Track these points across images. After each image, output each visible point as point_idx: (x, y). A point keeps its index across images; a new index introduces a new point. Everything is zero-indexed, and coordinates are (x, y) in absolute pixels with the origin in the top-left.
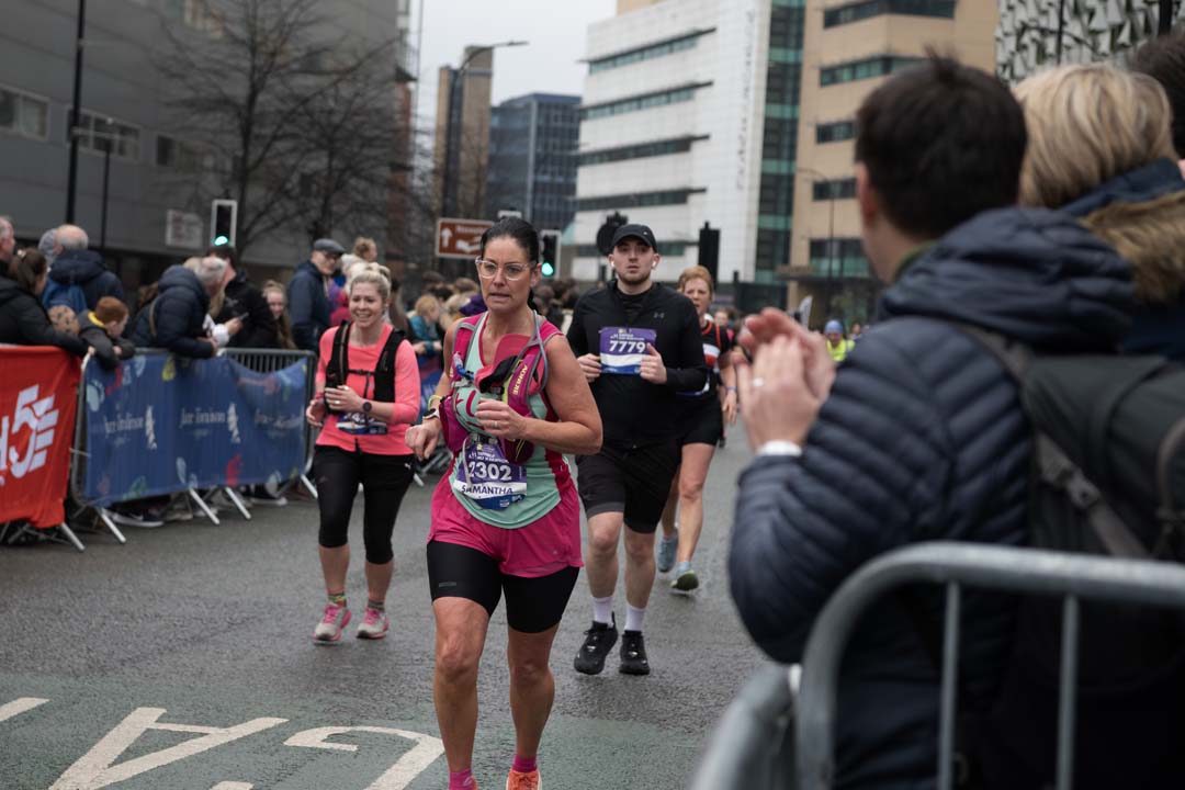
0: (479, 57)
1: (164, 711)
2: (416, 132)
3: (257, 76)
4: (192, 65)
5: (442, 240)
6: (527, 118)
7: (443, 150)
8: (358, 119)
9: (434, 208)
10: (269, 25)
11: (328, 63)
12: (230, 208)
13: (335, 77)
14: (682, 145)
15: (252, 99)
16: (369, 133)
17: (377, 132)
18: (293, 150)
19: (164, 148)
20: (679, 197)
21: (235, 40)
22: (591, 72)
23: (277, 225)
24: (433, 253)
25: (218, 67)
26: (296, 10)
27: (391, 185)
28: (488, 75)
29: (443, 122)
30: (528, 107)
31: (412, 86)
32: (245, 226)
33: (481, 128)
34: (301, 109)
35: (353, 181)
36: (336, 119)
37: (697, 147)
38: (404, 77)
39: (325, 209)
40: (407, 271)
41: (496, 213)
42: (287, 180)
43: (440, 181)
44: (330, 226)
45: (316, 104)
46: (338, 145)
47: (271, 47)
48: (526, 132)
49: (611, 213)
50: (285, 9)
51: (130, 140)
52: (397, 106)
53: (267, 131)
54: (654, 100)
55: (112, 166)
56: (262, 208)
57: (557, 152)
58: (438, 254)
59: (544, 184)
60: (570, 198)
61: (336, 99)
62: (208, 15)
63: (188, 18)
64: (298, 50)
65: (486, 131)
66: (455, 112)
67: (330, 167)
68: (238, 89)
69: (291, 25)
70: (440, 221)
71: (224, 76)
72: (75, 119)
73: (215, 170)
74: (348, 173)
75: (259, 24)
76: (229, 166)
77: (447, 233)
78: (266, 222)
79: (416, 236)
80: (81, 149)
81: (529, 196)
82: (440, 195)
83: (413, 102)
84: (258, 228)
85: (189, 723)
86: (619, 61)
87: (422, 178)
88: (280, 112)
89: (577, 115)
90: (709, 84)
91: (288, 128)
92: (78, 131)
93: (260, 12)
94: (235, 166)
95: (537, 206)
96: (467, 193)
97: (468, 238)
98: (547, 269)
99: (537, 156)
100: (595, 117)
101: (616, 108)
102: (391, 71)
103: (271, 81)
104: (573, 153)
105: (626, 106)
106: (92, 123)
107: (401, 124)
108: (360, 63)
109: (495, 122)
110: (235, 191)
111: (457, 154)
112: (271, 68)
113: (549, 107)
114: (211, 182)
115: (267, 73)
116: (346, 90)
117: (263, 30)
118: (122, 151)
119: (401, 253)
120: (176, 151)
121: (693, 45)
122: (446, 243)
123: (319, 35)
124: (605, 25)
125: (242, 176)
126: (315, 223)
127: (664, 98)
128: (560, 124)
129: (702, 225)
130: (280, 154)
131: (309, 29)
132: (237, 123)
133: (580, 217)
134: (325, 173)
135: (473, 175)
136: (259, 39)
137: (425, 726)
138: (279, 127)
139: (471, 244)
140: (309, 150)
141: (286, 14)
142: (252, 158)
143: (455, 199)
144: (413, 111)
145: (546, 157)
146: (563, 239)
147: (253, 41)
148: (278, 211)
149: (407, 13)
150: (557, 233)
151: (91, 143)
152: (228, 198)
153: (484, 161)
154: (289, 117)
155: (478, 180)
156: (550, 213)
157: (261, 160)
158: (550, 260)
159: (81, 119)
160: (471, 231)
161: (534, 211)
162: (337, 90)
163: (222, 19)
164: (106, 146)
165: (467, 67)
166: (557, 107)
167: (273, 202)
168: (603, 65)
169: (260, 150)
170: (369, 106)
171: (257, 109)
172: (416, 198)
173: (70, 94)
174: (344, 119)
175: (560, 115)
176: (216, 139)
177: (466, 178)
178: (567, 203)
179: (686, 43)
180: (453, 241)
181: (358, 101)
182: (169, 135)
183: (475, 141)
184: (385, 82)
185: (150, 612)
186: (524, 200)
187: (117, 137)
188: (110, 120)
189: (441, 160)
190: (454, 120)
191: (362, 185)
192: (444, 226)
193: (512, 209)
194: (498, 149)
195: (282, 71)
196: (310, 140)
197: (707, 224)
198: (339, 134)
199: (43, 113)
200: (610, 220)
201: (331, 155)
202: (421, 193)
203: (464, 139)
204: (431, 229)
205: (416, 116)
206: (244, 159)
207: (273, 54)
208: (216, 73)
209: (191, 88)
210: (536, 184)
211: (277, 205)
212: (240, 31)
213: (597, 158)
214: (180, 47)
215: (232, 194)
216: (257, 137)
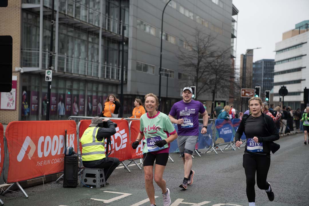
0: (250, 52)
1: (183, 199)
2: (236, 69)
3: (199, 58)
4: (185, 56)
5: (242, 93)
6: (262, 65)
7: (242, 73)
8: (222, 67)
9: (240, 86)
10: (201, 47)
11: (216, 55)
12: (194, 88)
13: (217, 58)
14: (299, 69)
15: (198, 64)
16: (225, 70)
17: (227, 69)
18: (208, 74)
19: (180, 75)
20: (299, 81)
21: (195, 50)
22: (276, 54)
23: (205, 91)
24: (240, 96)
25: (191, 57)
26: (208, 43)
27: (230, 81)
28: (252, 56)
29: (242, 67)
30: (262, 62)
31: (234, 59)
32: (198, 92)
33: (251, 67)
34: (209, 65)
35: (222, 81)
36: (217, 67)
37: (303, 70)
38: (232, 57)
39: (215, 87)
40: (234, 100)
41: (255, 87)
42: (207, 81)
43: (242, 80)
44: (217, 91)
45: (212, 64)
46: (218, 73)
47: (202, 52)
48: (261, 68)
49: (282, 86)
50: (205, 43)
51: (172, 74)
52: (231, 63)
53: (202, 70)
54: (292, 59)
55: (169, 80)
56: (201, 88)
57: (269, 72)
58: (241, 97)
59: (266, 80)
60: (272, 83)
61: (217, 62)
62: (189, 45)
63: (184, 46)
64: (209, 52)
65: (252, 68)
66: (245, 64)
67: (216, 78)
68: (195, 62)
69: (207, 47)
70: (242, 89)
71: (192, 59)
72: (160, 70)
73: (191, 80)
74: (220, 79)
75: (199, 47)
76: (194, 78)
77: (243, 92)
78: (203, 90)
79: (236, 92)
80: (162, 76)
81: (262, 83)
82: (242, 83)
83: (235, 62)
84: (201, 92)
85: (189, 202)
86: (283, 51)
87: (237, 80)
88: (205, 66)
89: (273, 64)
90: (306, 55)
91: (206, 70)
92: (161, 72)
93: (200, 44)
94: (195, 78)
95: (264, 85)
96: (248, 82)
97: (248, 93)
98: (267, 99)
99: (264, 73)
100: (278, 64)
101: (283, 62)
102: (229, 56)
103: (203, 59)
104: (273, 72)
105: (285, 61)
106: (164, 71)
107: (232, 67)
108: (222, 54)
109: (254, 66)
110: (195, 84)
111: (245, 74)
112: (203, 57)
113: (267, 62)
114: (190, 82)
115: (201, 58)
116: (219, 61)
117: (200, 48)
118: (171, 76)
119: (232, 96)
120: (182, 76)
121: (301, 46)
122: (243, 94)
123: (213, 48)
124: (280, 43)
125: (197, 80)
126: (213, 90)
127: (294, 59)
128: (269, 66)
129: (305, 88)
130: (205, 75)
131: (211, 47)
132: (195, 69)
133: (275, 87)
134: (215, 79)
135: (249, 78)
136: (200, 50)
137: (242, 204)
138: (205, 69)
139: (249, 94)
140: (212, 74)
141: (205, 44)
142: (199, 77)
143: (245, 84)
144: (235, 64)
145: (266, 73)
146: (271, 92)
147: (198, 50)
148: (205, 88)
149: (233, 43)
150: (269, 91)
151: (164, 75)
152: (194, 86)
153: (252, 75)
154: (207, 67)
155: (250, 80)
156: (267, 86)
157: (201, 77)
158: (268, 97)
159: (162, 70)
160: (249, 91)
161: (264, 86)
162: (217, 60)
163: (191, 46)
164: (167, 75)
165: (247, 54)
166: (268, 62)
167: (204, 86)
168: (279, 52)
169: (200, 75)
170: (225, 64)
171: (200, 66)
172: (236, 84)
173: (159, 65)
174: (219, 67)
175: (269, 64)
176: (191, 73)
177: (248, 79)
178: (271, 84)
179: (300, 46)
180: (245, 93)
181: (222, 63)
182: (181, 72)
183: (249, 70)
184: (228, 58)
185: (180, 177)
186: (261, 84)
187: (169, 73)
188: (168, 70)
189: (242, 75)
190: (245, 66)
191: (224, 81)
192: (242, 90)
193: (259, 86)
194: (255, 72)
195: (205, 57)
196: (212, 72)
197: (306, 88)
198: (218, 70)
199: (154, 69)
200: (282, 87)
201: (216, 76)
202: (237, 83)
203: (247, 71)
204: (239, 91)
205: (236, 65)
206: (197, 77)
207: (203, 53)
208: (190, 58)
209: (184, 61)
210: (264, 80)
211: (205, 87)
212: (196, 49)
213: (278, 73)
214: (182, 53)
215: (195, 85)
216: (200, 72)
